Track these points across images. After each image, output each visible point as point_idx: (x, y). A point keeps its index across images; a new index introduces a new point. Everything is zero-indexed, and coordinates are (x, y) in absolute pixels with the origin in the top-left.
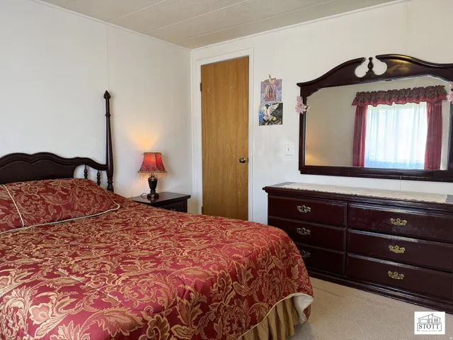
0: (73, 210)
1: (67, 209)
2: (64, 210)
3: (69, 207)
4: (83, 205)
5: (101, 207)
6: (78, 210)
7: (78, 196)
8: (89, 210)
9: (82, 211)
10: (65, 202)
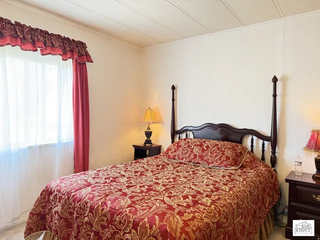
0: (202, 159)
1: (199, 158)
2: (198, 158)
3: (201, 157)
4: (210, 158)
5: (220, 164)
6: (205, 160)
7: (211, 153)
8: (212, 163)
9: (207, 162)
10: (202, 154)
